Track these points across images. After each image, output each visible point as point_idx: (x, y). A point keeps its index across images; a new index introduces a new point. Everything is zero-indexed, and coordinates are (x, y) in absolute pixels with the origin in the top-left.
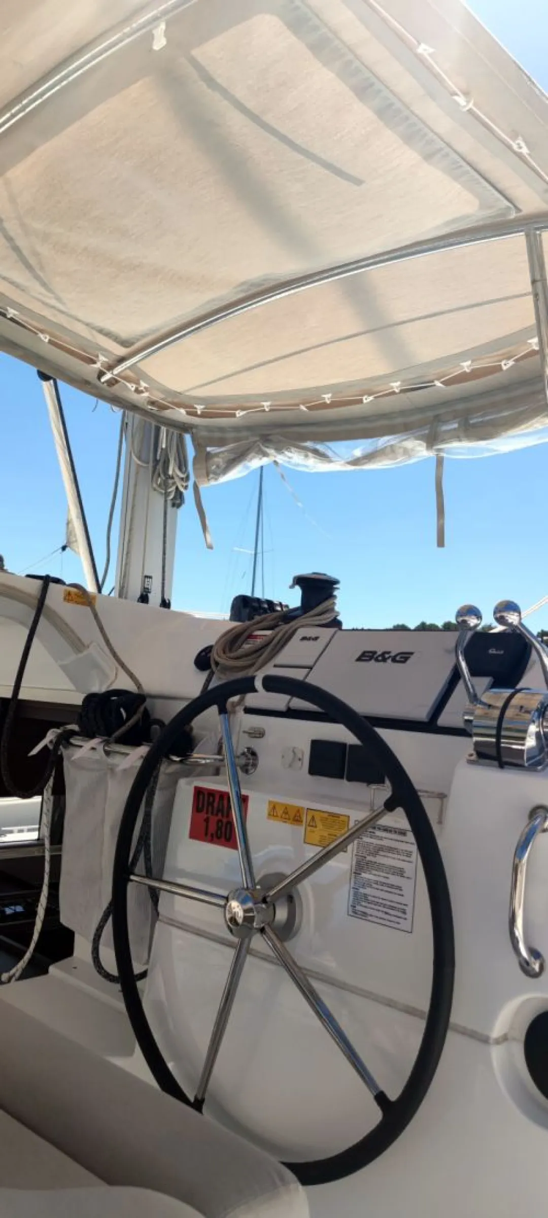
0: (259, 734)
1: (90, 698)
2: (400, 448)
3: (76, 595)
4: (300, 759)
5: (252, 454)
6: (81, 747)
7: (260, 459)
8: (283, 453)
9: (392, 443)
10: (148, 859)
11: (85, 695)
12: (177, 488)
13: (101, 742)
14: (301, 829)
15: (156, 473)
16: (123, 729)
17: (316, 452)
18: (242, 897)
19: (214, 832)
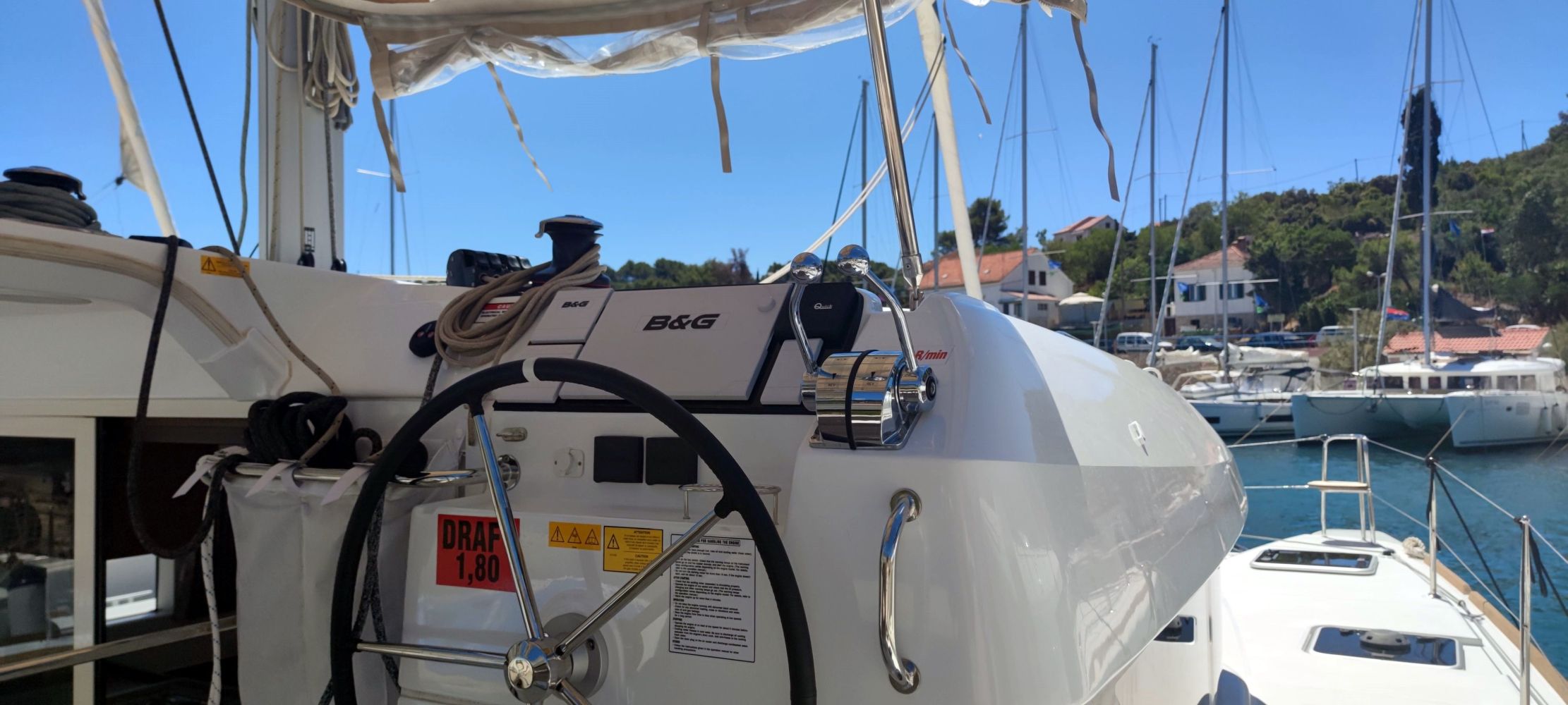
0: (519, 436)
1: (260, 408)
2: (662, 45)
3: (218, 262)
4: (580, 464)
5: (457, 53)
6: (258, 477)
7: (468, 60)
8: (501, 51)
9: (652, 38)
10: (378, 620)
11: (251, 404)
12: (342, 101)
13: (288, 468)
14: (598, 555)
15: (309, 80)
16: (317, 446)
17: (547, 50)
18: (527, 652)
19: (473, 572)
